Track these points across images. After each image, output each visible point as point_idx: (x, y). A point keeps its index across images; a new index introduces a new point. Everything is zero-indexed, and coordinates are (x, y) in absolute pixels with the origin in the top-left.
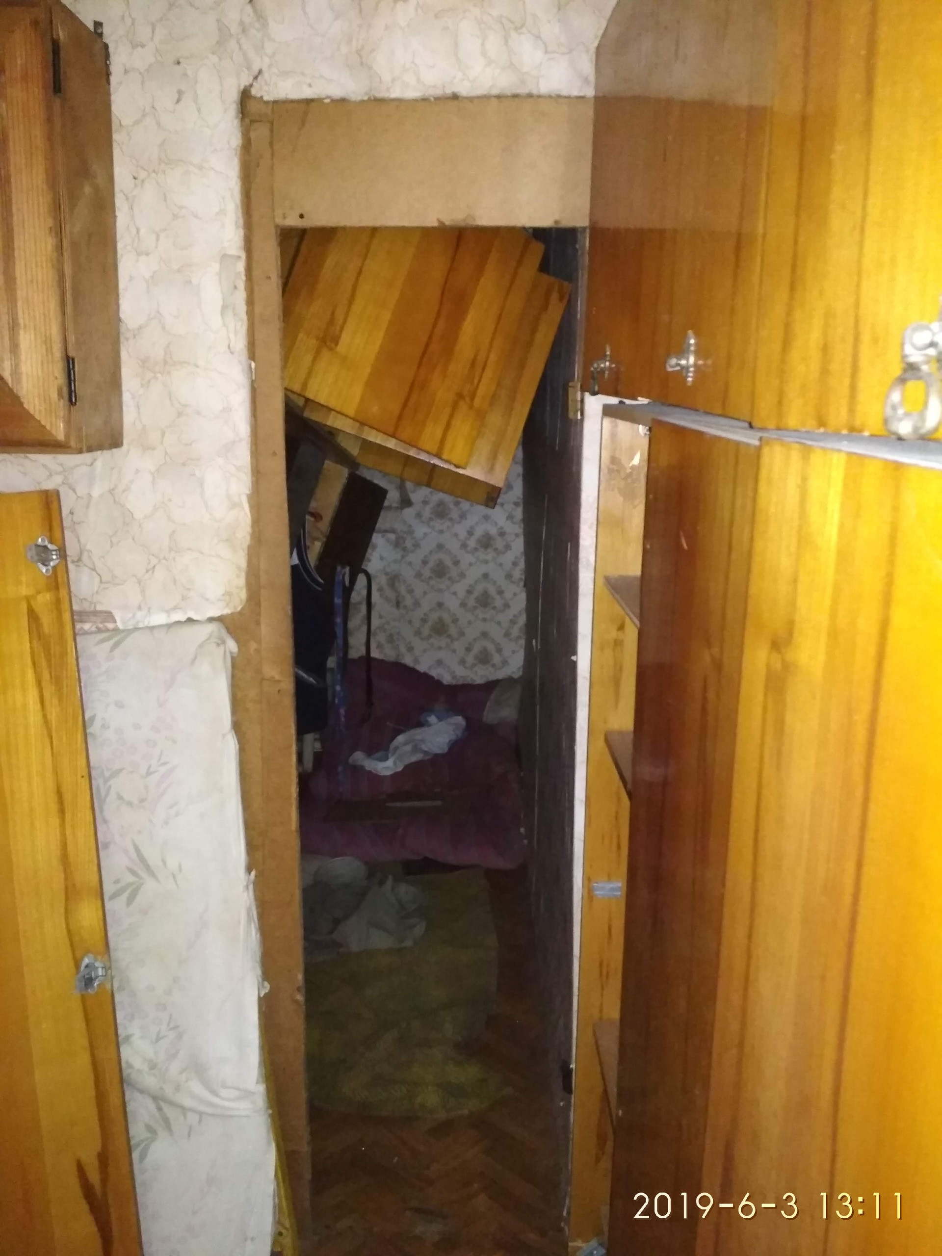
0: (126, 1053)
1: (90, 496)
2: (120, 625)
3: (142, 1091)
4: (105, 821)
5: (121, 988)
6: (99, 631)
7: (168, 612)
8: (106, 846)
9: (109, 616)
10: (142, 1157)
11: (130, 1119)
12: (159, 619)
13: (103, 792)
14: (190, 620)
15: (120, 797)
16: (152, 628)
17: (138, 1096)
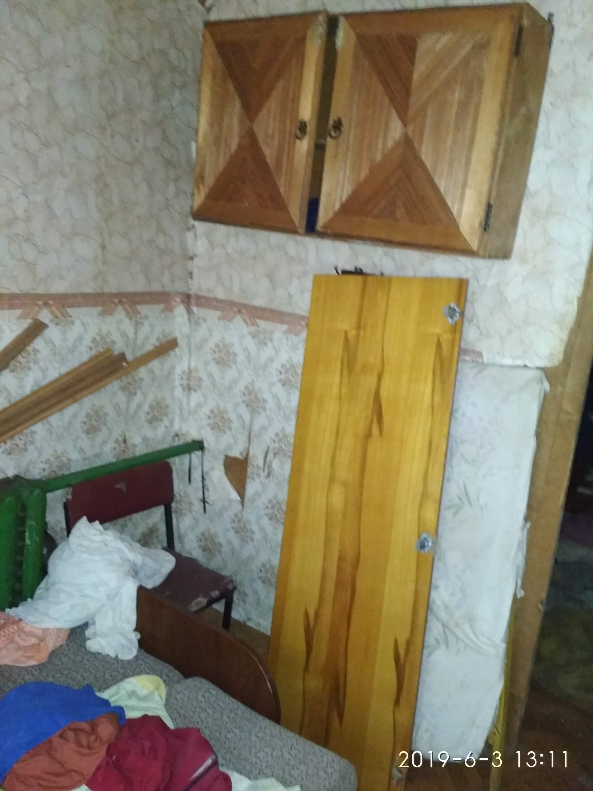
0: (434, 595)
1: (486, 285)
2: (485, 361)
3: (437, 618)
4: (452, 467)
5: (439, 559)
6: (473, 361)
7: (513, 359)
8: (449, 480)
9: (480, 355)
10: (430, 654)
11: (427, 631)
12: (508, 361)
13: (454, 450)
14: (526, 366)
15: (462, 455)
16: (502, 366)
17: (435, 619)
